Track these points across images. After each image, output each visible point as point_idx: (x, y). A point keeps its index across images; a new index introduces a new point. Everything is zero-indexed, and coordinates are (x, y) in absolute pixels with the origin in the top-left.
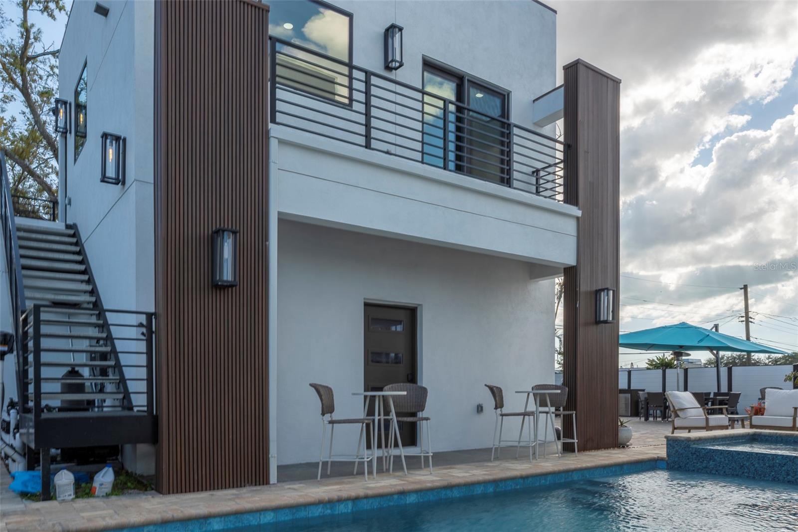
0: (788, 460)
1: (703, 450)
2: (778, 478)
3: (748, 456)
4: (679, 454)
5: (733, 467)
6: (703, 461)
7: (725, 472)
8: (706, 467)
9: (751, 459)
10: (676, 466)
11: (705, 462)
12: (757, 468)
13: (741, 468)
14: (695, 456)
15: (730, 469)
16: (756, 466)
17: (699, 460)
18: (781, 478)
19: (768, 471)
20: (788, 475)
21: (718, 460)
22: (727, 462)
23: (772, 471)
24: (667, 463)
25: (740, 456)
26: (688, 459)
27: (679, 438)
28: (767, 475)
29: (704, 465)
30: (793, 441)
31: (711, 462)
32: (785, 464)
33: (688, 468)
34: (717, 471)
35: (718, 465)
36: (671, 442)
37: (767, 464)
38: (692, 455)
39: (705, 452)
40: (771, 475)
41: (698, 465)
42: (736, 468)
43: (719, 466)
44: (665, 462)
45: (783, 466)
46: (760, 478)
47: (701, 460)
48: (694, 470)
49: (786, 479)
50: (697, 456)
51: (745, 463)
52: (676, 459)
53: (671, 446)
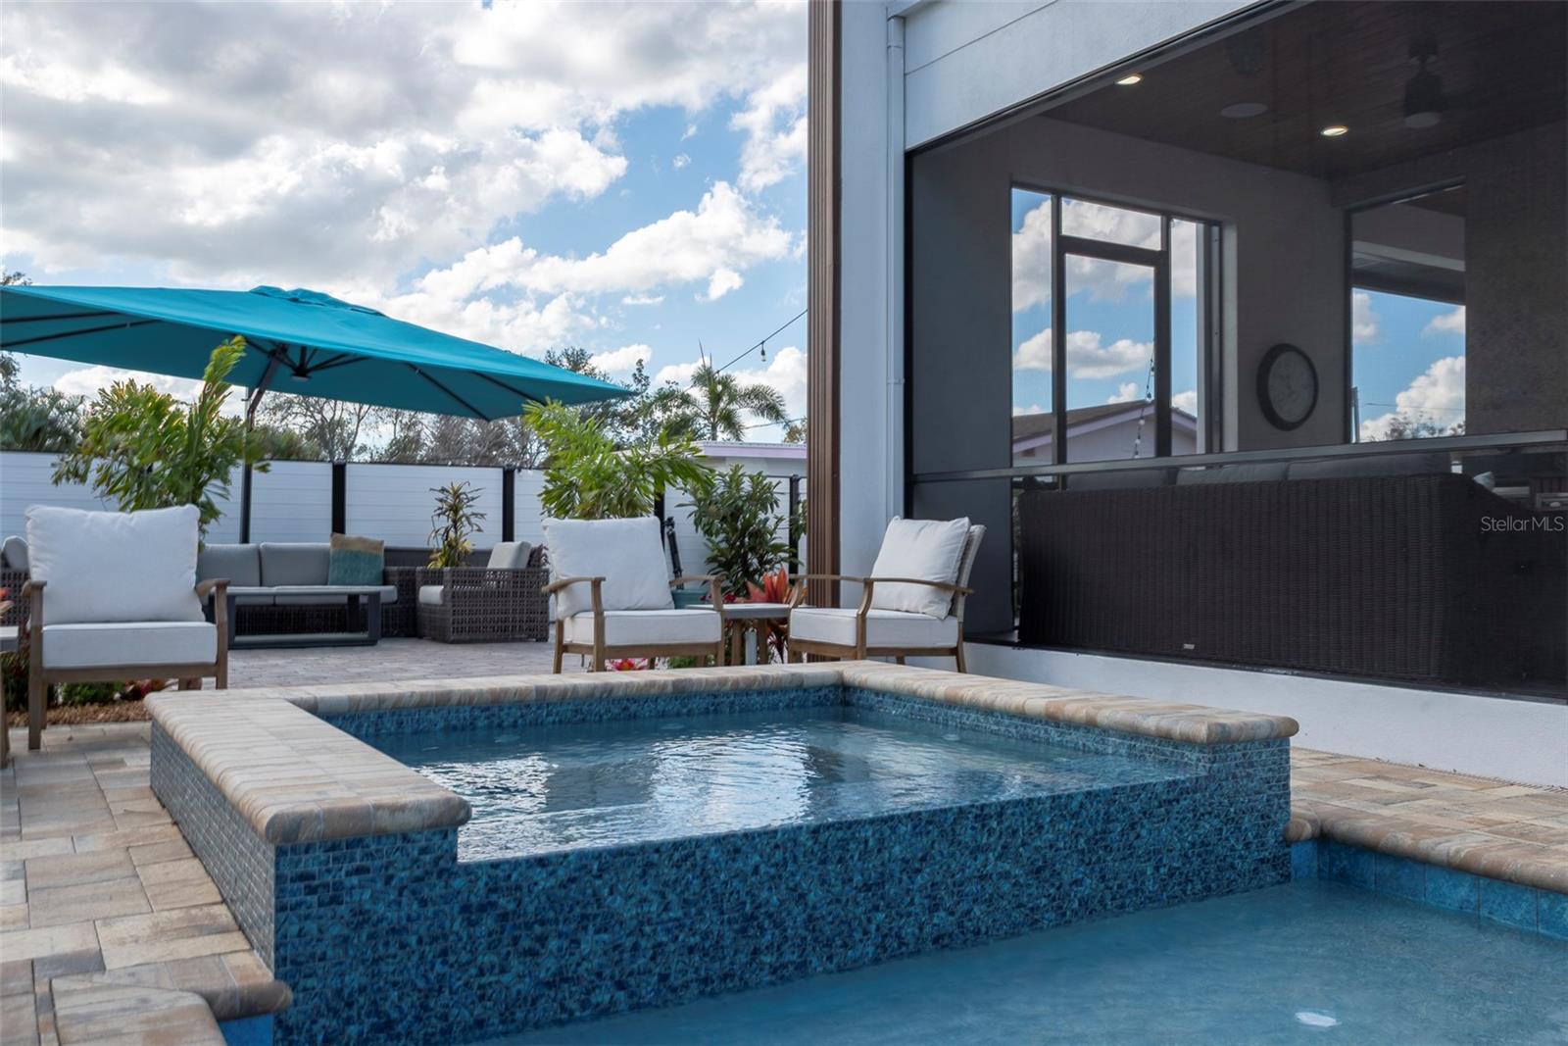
0: (936, 833)
1: (539, 874)
2: (898, 936)
3: (778, 855)
4: (371, 937)
5: (706, 936)
6: (542, 940)
7: (663, 978)
8: (559, 979)
9: (791, 868)
10: (353, 1030)
11: (553, 944)
12: (814, 908)
13: (743, 931)
14: (489, 922)
15: (691, 950)
16: (811, 898)
17: (515, 941)
18: (909, 931)
19: (861, 909)
20: (934, 909)
21: (629, 912)
22: (676, 913)
23: (876, 908)
24: (279, 1022)
25: (739, 864)
26: (444, 953)
27: (385, 821)
28: (858, 936)
29: (548, 966)
30: (441, 724)
31: (589, 942)
32: (923, 859)
33: (444, 1017)
34: (621, 985)
35: (628, 943)
36: (310, 864)
37: (858, 879)
38: (471, 924)
39: (552, 881)
40: (873, 927)
41: (506, 978)
42: (721, 937)
43: (635, 947)
44: (265, 1024)
45: (918, 871)
46: (830, 958)
47: (525, 943)
48: (480, 1023)
49: (927, 929)
50: (504, 917)
51: (765, 895)
52: (355, 978)
53: (312, 891)
